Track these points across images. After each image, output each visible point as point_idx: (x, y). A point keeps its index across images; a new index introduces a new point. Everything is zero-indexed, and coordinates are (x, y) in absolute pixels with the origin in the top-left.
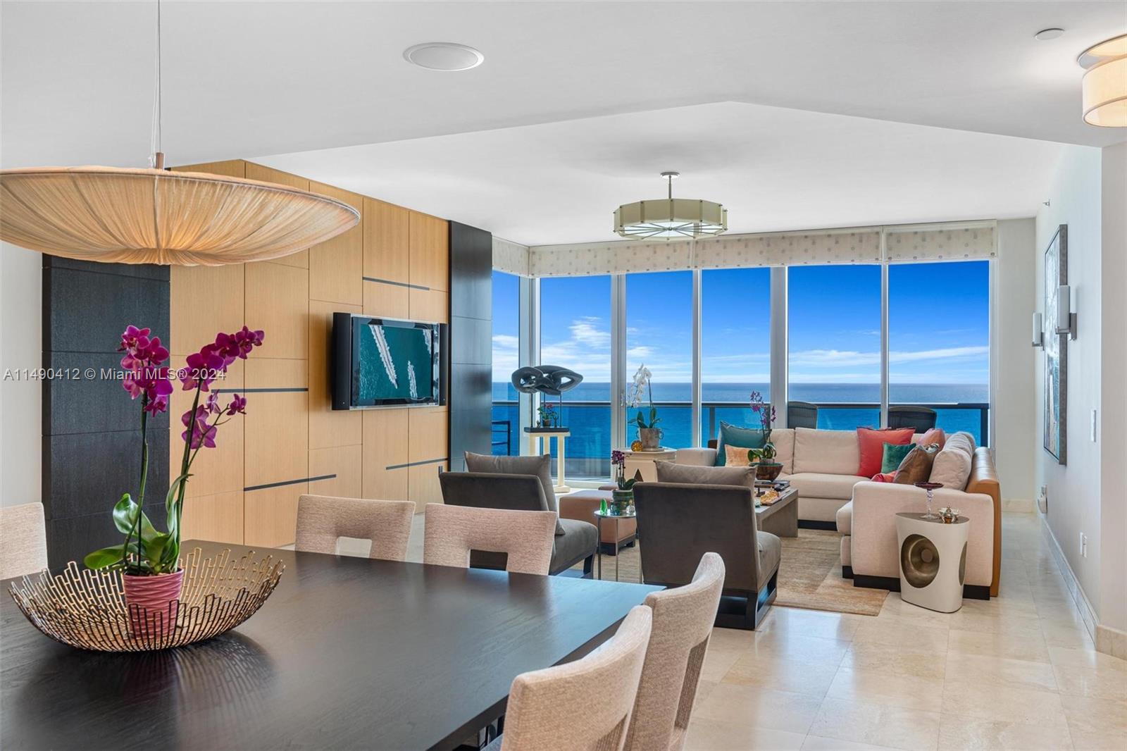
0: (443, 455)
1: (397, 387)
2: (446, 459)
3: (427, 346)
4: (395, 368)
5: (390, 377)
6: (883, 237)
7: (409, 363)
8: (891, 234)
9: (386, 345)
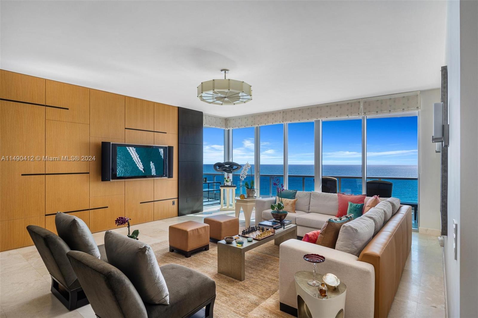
0: (176, 197)
1: (144, 172)
2: (177, 198)
3: (161, 156)
4: (142, 164)
5: (139, 168)
6: (362, 104)
7: (151, 162)
8: (366, 102)
9: (137, 155)
